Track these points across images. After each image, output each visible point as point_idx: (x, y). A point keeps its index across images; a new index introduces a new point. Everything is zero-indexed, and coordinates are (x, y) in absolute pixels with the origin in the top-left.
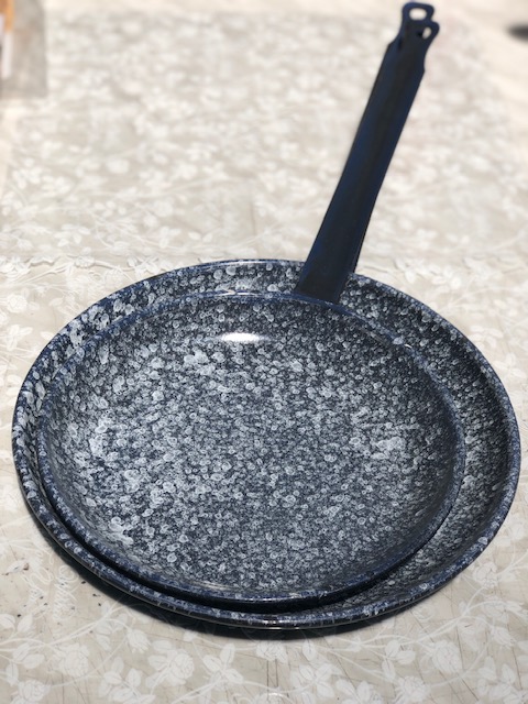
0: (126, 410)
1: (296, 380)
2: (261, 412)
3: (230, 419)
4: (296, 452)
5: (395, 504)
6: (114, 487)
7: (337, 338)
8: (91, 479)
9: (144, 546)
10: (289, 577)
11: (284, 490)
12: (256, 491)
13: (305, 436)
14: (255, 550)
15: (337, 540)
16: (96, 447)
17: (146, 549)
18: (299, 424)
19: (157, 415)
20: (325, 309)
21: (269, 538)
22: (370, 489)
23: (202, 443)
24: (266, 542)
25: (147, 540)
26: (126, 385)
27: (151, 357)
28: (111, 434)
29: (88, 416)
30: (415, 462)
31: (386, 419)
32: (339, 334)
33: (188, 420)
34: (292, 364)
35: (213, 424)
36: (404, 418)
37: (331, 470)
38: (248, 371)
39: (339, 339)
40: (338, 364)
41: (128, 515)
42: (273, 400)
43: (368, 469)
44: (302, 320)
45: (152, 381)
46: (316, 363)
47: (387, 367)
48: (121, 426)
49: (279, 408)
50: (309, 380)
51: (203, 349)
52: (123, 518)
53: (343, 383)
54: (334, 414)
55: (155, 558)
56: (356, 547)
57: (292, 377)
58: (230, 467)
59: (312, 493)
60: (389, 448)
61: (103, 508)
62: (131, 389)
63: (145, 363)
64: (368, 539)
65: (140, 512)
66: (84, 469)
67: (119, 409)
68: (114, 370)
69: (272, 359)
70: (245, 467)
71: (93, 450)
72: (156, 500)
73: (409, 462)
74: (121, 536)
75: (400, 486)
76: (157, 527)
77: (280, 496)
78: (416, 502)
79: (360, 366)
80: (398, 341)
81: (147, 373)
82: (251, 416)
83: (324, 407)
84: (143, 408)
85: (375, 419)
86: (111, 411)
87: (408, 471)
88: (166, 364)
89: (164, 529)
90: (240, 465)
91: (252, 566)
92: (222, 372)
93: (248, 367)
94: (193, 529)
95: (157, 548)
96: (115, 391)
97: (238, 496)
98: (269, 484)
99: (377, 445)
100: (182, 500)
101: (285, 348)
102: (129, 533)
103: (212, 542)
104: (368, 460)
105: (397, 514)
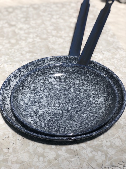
0: (34, 92)
1: (77, 85)
2: (68, 92)
3: (60, 94)
4: (76, 102)
5: (101, 114)
6: (30, 110)
7: (87, 75)
8: (24, 108)
9: (36, 123)
10: (73, 131)
11: (72, 110)
12: (65, 111)
13: (79, 98)
14: (64, 125)
15: (85, 122)
16: (26, 100)
17: (37, 124)
18: (77, 95)
19: (41, 93)
20: (84, 67)
21: (68, 122)
22: (95, 110)
23: (52, 100)
24: (67, 123)
25: (37, 122)
26: (34, 86)
27: (41, 79)
28: (30, 97)
29: (24, 93)
30: (106, 104)
31: (99, 94)
32: (88, 73)
33: (49, 94)
34: (76, 81)
35: (56, 95)
36: (104, 93)
37: (85, 106)
38: (65, 83)
39: (88, 75)
40: (87, 81)
41: (33, 116)
42: (71, 89)
43: (94, 105)
44: (78, 70)
45: (41, 85)
46: (82, 81)
47: (100, 81)
48: (32, 96)
49: (72, 91)
50: (80, 85)
51: (54, 78)
52: (31, 117)
53: (89, 86)
54: (86, 93)
55: (39, 126)
56: (90, 124)
57: (76, 84)
58: (59, 105)
59: (79, 111)
60: (100, 101)
61: (27, 115)
62: (35, 87)
63: (39, 81)
64: (93, 122)
65: (36, 115)
66: (23, 105)
67: (32, 92)
68: (31, 82)
69: (71, 80)
70: (63, 105)
71: (25, 101)
72: (40, 113)
73: (105, 104)
74: (31, 121)
75: (102, 110)
76: (40, 119)
77: (71, 112)
78: (106, 113)
79: (93, 81)
80: (102, 74)
81: (40, 83)
82: (65, 93)
83: (84, 91)
84: (38, 91)
85: (96, 94)
86: (30, 92)
87: (104, 106)
88: (45, 81)
89: (42, 120)
90: (62, 105)
91: (63, 128)
92: (58, 83)
93: (65, 82)
94: (49, 120)
95: (40, 124)
96: (32, 88)
97: (61, 112)
98: (69, 109)
99: (97, 100)
100: (46, 113)
101: (74, 78)
102: (33, 121)
103: (53, 123)
104: (94, 103)
105: (101, 116)
